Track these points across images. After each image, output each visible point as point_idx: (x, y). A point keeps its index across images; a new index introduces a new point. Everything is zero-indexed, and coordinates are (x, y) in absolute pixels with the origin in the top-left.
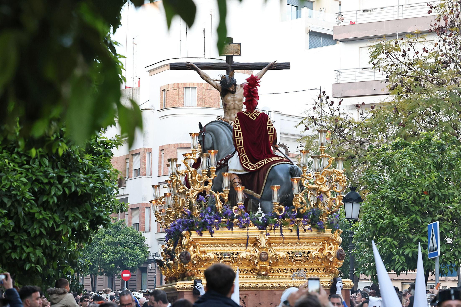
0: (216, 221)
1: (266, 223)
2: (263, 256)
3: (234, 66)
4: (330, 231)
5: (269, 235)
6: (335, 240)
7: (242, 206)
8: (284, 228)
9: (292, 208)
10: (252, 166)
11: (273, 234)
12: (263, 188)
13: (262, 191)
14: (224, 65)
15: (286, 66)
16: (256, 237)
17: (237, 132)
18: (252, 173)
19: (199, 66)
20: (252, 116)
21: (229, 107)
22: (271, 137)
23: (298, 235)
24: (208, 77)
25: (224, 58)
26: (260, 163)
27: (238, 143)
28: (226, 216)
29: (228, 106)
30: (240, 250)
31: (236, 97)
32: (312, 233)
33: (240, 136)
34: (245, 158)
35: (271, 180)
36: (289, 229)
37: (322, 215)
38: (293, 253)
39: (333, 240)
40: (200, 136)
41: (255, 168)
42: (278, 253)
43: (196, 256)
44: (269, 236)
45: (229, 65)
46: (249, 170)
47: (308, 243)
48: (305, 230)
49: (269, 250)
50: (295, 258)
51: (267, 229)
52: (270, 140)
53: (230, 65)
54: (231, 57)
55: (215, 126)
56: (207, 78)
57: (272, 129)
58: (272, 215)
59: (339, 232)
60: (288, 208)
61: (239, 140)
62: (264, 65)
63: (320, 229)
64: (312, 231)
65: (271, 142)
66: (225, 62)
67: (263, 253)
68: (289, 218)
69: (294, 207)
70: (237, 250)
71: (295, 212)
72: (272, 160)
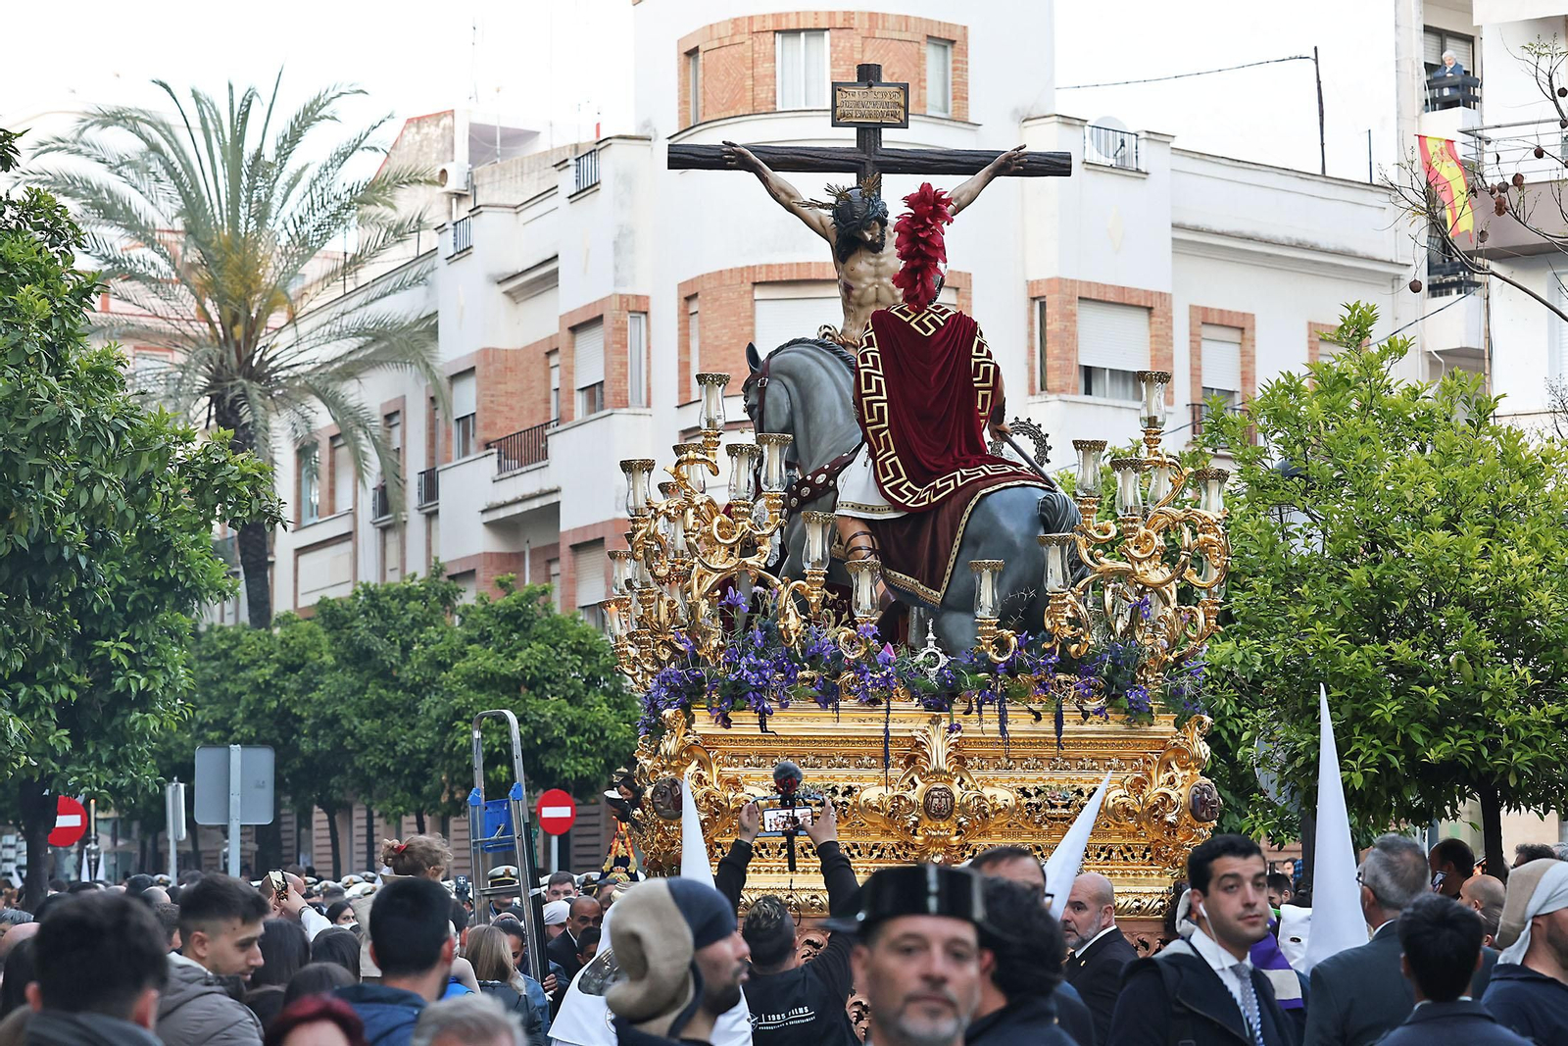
0: (779, 676)
1: (952, 687)
2: (936, 801)
3: (882, 159)
4: (1172, 721)
5: (959, 728)
6: (1185, 752)
7: (871, 629)
8: (1014, 708)
9: (1044, 640)
10: (915, 493)
11: (975, 726)
12: (949, 571)
13: (947, 579)
14: (851, 156)
15: (1058, 164)
16: (914, 734)
17: (868, 376)
18: (915, 518)
19: (767, 157)
20: (920, 324)
21: (862, 296)
22: (985, 397)
23: (1059, 731)
24: (793, 193)
25: (852, 132)
26: (941, 482)
27: (871, 416)
28: (814, 660)
29: (856, 293)
30: (860, 778)
31: (884, 264)
32: (1106, 727)
33: (879, 392)
34: (893, 465)
35: (976, 543)
36: (1030, 710)
37: (1144, 665)
38: (1039, 792)
39: (1179, 751)
40: (752, 389)
41: (924, 499)
42: (987, 792)
43: (707, 795)
44: (959, 734)
45: (865, 156)
46: (903, 507)
47: (1093, 759)
48: (1086, 715)
49: (958, 780)
50: (1048, 811)
51: (954, 707)
52: (979, 407)
53: (870, 155)
54: (875, 129)
55: (802, 356)
56: (791, 196)
57: (987, 370)
58: (972, 660)
59: (1200, 723)
60: (1030, 638)
61: (875, 405)
62: (983, 159)
63: (1138, 713)
64: (1107, 718)
65: (982, 414)
66: (854, 145)
67: (936, 789)
68: (1030, 671)
69: (1050, 637)
70: (849, 777)
71: (1052, 651)
72: (983, 474)
